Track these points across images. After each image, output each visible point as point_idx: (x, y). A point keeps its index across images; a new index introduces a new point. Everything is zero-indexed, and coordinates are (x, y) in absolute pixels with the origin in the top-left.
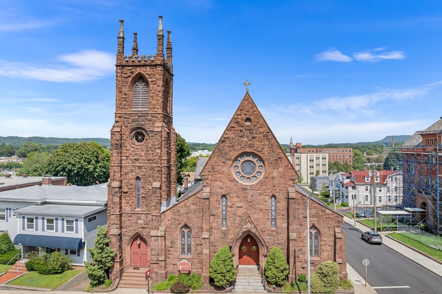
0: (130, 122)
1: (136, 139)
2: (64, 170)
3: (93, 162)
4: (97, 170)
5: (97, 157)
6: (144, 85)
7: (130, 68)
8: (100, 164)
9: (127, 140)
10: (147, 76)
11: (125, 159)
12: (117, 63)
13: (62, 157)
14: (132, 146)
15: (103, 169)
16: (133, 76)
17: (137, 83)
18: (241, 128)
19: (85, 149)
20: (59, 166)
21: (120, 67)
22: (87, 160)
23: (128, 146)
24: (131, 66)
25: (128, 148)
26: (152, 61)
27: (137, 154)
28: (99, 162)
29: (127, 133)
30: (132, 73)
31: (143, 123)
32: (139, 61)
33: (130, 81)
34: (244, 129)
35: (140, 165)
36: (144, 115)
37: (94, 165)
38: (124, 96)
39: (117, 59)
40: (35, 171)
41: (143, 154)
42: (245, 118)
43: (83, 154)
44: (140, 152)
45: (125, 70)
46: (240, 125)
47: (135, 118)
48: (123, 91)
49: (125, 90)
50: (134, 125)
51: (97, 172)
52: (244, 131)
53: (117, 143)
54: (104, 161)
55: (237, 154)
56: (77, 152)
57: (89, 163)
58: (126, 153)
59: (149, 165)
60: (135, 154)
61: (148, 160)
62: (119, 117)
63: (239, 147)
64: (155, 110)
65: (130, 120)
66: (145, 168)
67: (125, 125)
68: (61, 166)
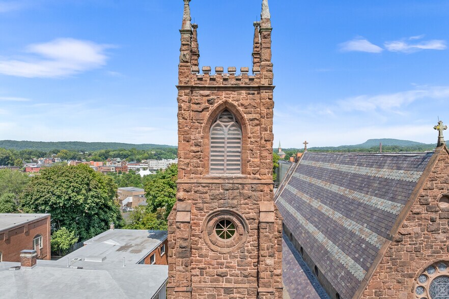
0: (208, 200)
1: (218, 232)
2: (46, 203)
3: (84, 191)
4: (89, 201)
5: (88, 184)
6: (233, 126)
7: (207, 92)
8: (91, 193)
9: (202, 235)
10: (241, 109)
11: (198, 273)
12: (180, 82)
13: (44, 187)
14: (213, 247)
15: (96, 200)
16: (212, 108)
17: (218, 122)
18: (433, 215)
19: (73, 175)
20: (40, 198)
21: (187, 91)
22: (75, 189)
23: (204, 247)
24: (209, 88)
25: (204, 252)
26: (252, 80)
27: (222, 264)
28: (90, 190)
29: (201, 223)
30: (210, 102)
31: (235, 202)
32: (225, 80)
33: (206, 118)
34: (438, 217)
35: (228, 285)
36: (236, 187)
37: (84, 195)
38: (194, 148)
39: (181, 73)
40: (7, 201)
41: (234, 263)
42: (440, 196)
43: (71, 182)
44: (229, 260)
45: (197, 96)
46: (431, 208)
47: (217, 192)
48: (192, 137)
49: (196, 136)
50: (216, 206)
51: (88, 204)
52: (438, 221)
53: (184, 245)
54: (96, 188)
55: (425, 266)
56: (62, 179)
57: (78, 193)
58: (200, 262)
59: (247, 285)
60: (218, 264)
61: (246, 276)
62: (185, 190)
63: (429, 252)
64: (257, 176)
65: (207, 196)
66: (239, 293)
67: (199, 205)
68: (43, 199)
